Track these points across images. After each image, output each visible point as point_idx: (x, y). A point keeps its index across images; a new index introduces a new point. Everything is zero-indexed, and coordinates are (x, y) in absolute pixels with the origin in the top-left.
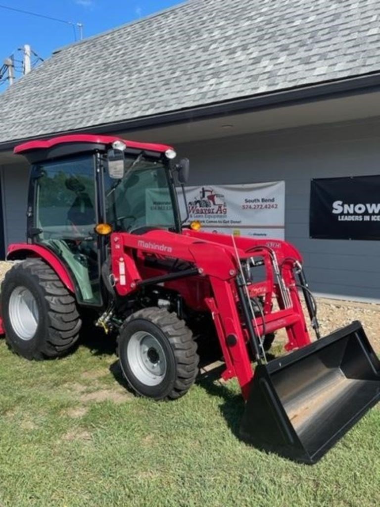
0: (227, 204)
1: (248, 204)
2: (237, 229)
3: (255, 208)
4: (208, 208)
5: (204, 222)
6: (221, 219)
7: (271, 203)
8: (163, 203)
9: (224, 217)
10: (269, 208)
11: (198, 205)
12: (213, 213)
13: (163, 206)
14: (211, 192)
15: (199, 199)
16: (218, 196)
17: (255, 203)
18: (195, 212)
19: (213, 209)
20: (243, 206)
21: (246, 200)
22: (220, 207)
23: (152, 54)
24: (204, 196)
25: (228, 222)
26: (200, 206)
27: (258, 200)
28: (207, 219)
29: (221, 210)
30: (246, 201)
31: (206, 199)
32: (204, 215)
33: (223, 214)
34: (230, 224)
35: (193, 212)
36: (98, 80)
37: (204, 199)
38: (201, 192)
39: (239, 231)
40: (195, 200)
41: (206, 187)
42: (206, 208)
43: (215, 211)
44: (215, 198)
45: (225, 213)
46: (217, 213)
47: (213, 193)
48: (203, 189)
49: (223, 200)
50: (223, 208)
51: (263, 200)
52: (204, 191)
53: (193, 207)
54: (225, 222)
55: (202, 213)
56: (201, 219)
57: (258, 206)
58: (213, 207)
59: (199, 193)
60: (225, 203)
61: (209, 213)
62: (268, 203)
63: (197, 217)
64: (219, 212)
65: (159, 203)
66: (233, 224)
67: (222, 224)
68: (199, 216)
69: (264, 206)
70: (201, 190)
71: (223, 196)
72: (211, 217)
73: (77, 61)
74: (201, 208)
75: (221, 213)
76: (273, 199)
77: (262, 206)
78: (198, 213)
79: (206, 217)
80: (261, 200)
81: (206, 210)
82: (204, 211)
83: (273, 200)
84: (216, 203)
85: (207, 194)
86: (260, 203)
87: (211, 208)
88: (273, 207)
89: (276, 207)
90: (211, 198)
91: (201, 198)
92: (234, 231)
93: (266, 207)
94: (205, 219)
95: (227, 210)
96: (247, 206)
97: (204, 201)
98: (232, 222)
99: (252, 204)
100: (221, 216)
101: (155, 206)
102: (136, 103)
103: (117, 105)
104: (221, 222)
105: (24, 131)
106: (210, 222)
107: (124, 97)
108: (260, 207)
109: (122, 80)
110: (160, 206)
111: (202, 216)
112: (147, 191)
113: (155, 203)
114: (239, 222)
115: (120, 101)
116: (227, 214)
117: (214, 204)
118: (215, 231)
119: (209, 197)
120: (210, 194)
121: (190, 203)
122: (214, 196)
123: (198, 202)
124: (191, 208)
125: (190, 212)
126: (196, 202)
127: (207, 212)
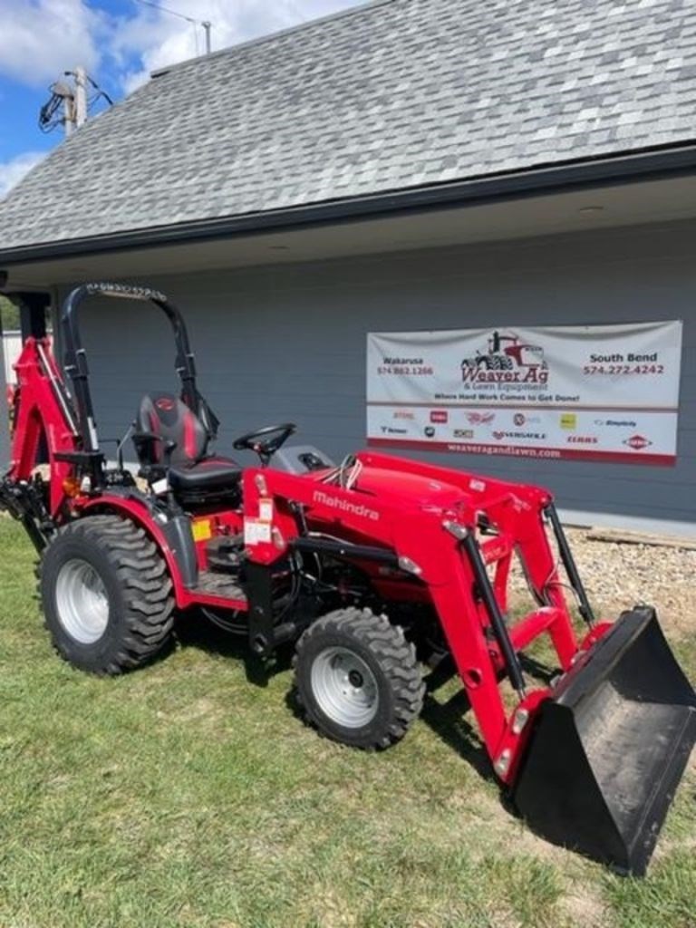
0: (549, 366)
1: (598, 365)
2: (571, 413)
3: (611, 372)
4: (505, 371)
5: (495, 397)
6: (535, 393)
7: (650, 364)
8: (404, 362)
9: (541, 388)
10: (644, 372)
11: (483, 364)
12: (516, 380)
13: (404, 366)
14: (515, 340)
15: (485, 353)
16: (528, 347)
17: (611, 363)
18: (477, 378)
19: (517, 374)
20: (586, 368)
21: (592, 357)
22: (533, 369)
23: (400, 69)
24: (497, 348)
25: (551, 398)
26: (489, 368)
27: (619, 358)
28: (504, 392)
29: (534, 376)
30: (594, 359)
31: (501, 353)
32: (496, 385)
33: (538, 384)
34: (554, 402)
35: (472, 379)
36: (282, 118)
37: (496, 354)
38: (490, 341)
39: (574, 417)
40: (477, 355)
41: (502, 332)
42: (499, 371)
43: (521, 377)
44: (523, 352)
45: (545, 380)
46: (525, 380)
47: (518, 343)
48: (496, 335)
49: (542, 356)
50: (539, 371)
51: (631, 358)
52: (497, 339)
53: (471, 370)
54: (541, 398)
55: (492, 380)
56: (489, 392)
57: (620, 368)
58: (516, 368)
59: (486, 342)
60: (544, 362)
61: (509, 380)
62: (642, 364)
63: (480, 387)
64: (530, 379)
65: (397, 361)
66: (560, 403)
67: (537, 402)
68: (486, 387)
69: (632, 369)
70: (492, 337)
71: (540, 349)
72: (514, 388)
73: (216, 88)
74: (491, 371)
75: (535, 380)
76: (655, 355)
77: (628, 368)
78: (483, 380)
79: (499, 388)
80: (626, 358)
81: (500, 376)
82: (496, 378)
83: (655, 357)
84: (524, 361)
85: (504, 345)
86: (626, 362)
87: (512, 372)
88: (653, 370)
89: (660, 372)
90: (515, 352)
91: (491, 352)
92: (563, 416)
93: (638, 370)
94: (498, 393)
95: (549, 376)
96: (595, 368)
97: (497, 357)
98: (558, 398)
99: (606, 366)
100: (535, 388)
101: (387, 366)
102: (401, 159)
103: (354, 163)
104: (534, 398)
105: (135, 215)
106: (508, 398)
107: (365, 148)
108: (624, 370)
109: (346, 118)
110: (399, 366)
111: (492, 387)
112: (371, 337)
113: (387, 361)
114: (574, 399)
115: (358, 155)
116: (548, 383)
117: (520, 363)
118: (519, 415)
119: (509, 351)
120: (511, 344)
121: (465, 362)
122: (520, 348)
123: (484, 359)
124: (466, 371)
125: (464, 378)
126: (479, 360)
127: (503, 378)
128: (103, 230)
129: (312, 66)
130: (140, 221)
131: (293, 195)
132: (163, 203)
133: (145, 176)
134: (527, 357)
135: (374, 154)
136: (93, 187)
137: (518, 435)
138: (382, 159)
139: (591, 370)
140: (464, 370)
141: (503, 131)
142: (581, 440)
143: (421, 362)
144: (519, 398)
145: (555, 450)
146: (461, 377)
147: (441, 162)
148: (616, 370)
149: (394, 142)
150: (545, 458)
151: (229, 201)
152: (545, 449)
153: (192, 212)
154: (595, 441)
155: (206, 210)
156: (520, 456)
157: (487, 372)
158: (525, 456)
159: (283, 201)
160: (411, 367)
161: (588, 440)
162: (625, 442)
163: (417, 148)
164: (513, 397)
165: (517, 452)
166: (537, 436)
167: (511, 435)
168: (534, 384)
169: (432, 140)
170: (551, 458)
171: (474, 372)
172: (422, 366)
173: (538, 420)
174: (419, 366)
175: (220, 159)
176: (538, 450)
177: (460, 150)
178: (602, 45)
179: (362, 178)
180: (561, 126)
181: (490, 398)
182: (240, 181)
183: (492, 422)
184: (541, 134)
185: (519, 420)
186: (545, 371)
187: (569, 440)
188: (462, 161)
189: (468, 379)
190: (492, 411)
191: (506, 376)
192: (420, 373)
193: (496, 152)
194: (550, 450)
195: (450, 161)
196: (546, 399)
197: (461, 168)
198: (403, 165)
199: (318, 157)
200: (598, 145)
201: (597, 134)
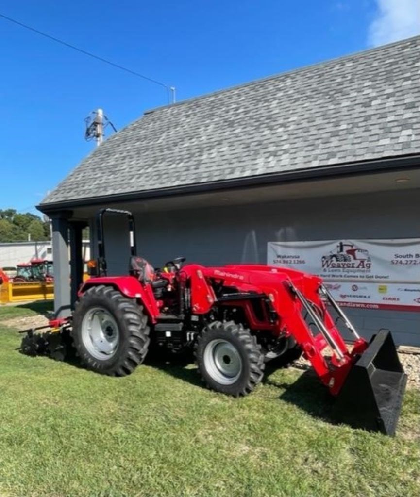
0: (372, 260)
1: (399, 259)
2: (385, 284)
3: (406, 264)
4: (346, 263)
5: (341, 276)
6: (364, 274)
8: (288, 257)
9: (367, 271)
11: (334, 259)
12: (353, 267)
13: (289, 259)
14: (352, 246)
15: (335, 253)
16: (359, 250)
17: (407, 259)
18: (330, 266)
19: (353, 264)
20: (392, 261)
21: (395, 255)
22: (362, 261)
23: (290, 110)
24: (342, 250)
25: (372, 277)
26: (337, 261)
27: (411, 256)
28: (346, 273)
29: (363, 265)
30: (397, 256)
31: (344, 253)
32: (341, 269)
33: (365, 269)
34: (374, 279)
35: (328, 266)
36: (226, 134)
37: (341, 253)
38: (338, 246)
39: (386, 287)
40: (330, 254)
41: (344, 242)
42: (343, 262)
43: (356, 265)
44: (356, 253)
45: (369, 267)
46: (358, 267)
47: (354, 248)
48: (341, 243)
49: (367, 255)
50: (365, 262)
51: (417, 256)
52: (342, 246)
53: (327, 261)
54: (368, 277)
55: (339, 267)
56: (337, 273)
57: (411, 261)
58: (353, 261)
59: (336, 246)
60: (369, 258)
61: (349, 267)
63: (332, 271)
64: (361, 267)
65: (285, 257)
66: (378, 279)
67: (365, 279)
68: (336, 271)
69: (418, 262)
70: (339, 245)
71: (366, 251)
72: (351, 271)
74: (338, 262)
75: (363, 267)
77: (416, 261)
78: (334, 267)
79: (343, 271)
80: (414, 256)
81: (343, 265)
82: (341, 266)
84: (358, 257)
85: (346, 249)
86: (414, 259)
87: (350, 263)
90: (352, 252)
91: (338, 252)
92: (380, 286)
94: (343, 274)
95: (371, 266)
96: (397, 261)
97: (342, 255)
98: (377, 277)
99: (404, 260)
100: (363, 271)
101: (279, 259)
102: (303, 153)
103: (275, 156)
104: (363, 277)
105: (151, 182)
106: (348, 277)
107: (279, 148)
108: (413, 262)
109: (264, 134)
110: (286, 259)
111: (340, 271)
112: (269, 244)
113: (279, 256)
114: (386, 277)
115: (276, 152)
116: (370, 269)
117: (355, 258)
118: (354, 286)
119: (349, 252)
120: (350, 248)
121: (324, 257)
122: (355, 250)
123: (334, 256)
124: (324, 262)
125: (323, 266)
126: (332, 257)
127: (345, 266)
128: (133, 190)
129: (237, 109)
130: (154, 185)
131: (242, 172)
132: (165, 176)
133: (152, 162)
134: (359, 255)
135: (286, 151)
136: (122, 168)
137: (354, 296)
138: (291, 153)
139: (395, 262)
140: (323, 261)
141: (359, 140)
142: (390, 299)
143: (298, 257)
144: (354, 277)
145: (376, 304)
146: (321, 266)
147: (327, 155)
148: (409, 262)
149: (296, 146)
150: (370, 308)
151: (205, 175)
152: (370, 304)
153: (184, 180)
154: (398, 299)
155: (192, 179)
156: (356, 307)
157: (336, 263)
158: (358, 307)
159: (237, 175)
160: (293, 260)
161: (394, 299)
162: (415, 300)
163: (310, 148)
164: (351, 276)
165: (354, 305)
166: (365, 297)
167: (350, 296)
168: (363, 269)
169: (318, 145)
170: (373, 309)
171: (329, 262)
172: (299, 259)
173: (365, 288)
174: (297, 259)
175: (194, 154)
176: (366, 304)
177: (336, 150)
178: (404, 99)
179: (282, 163)
180: (392, 138)
181: (337, 276)
182: (208, 165)
183: (340, 289)
184: (382, 142)
185: (355, 288)
186: (369, 262)
187: (384, 299)
188: (339, 155)
189: (325, 267)
190: (339, 284)
191: (347, 265)
192: (298, 263)
193: (358, 150)
194: (373, 304)
195: (332, 155)
196: (370, 277)
197: (340, 158)
198: (305, 157)
199: (252, 153)
200: (417, 148)
201: (415, 142)
